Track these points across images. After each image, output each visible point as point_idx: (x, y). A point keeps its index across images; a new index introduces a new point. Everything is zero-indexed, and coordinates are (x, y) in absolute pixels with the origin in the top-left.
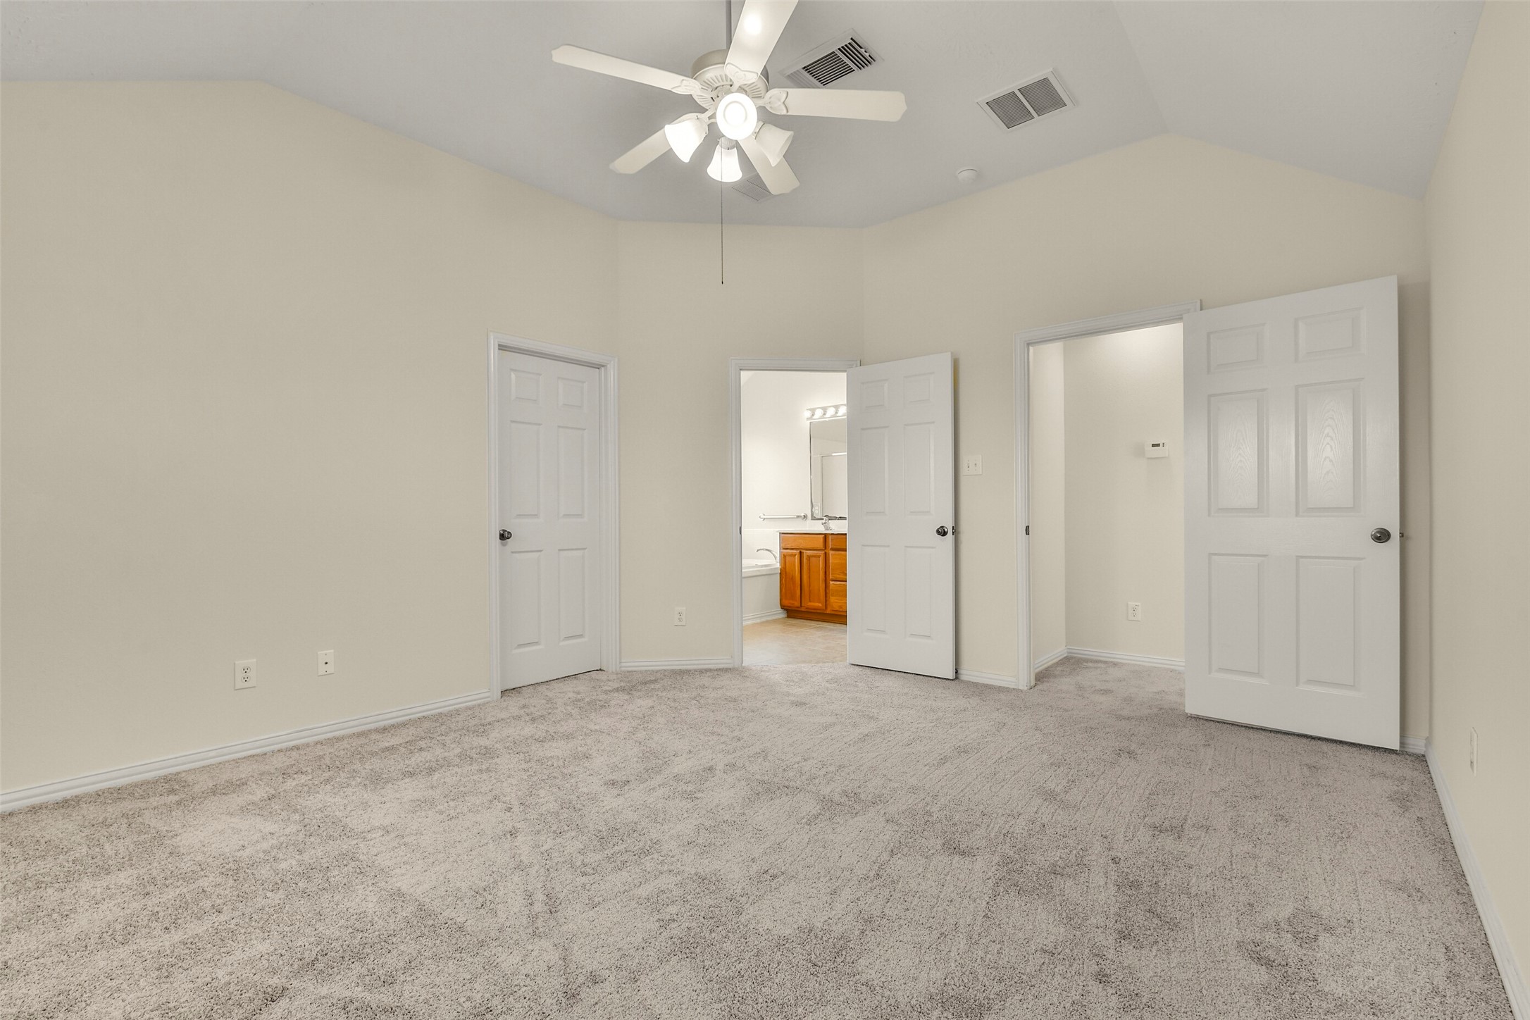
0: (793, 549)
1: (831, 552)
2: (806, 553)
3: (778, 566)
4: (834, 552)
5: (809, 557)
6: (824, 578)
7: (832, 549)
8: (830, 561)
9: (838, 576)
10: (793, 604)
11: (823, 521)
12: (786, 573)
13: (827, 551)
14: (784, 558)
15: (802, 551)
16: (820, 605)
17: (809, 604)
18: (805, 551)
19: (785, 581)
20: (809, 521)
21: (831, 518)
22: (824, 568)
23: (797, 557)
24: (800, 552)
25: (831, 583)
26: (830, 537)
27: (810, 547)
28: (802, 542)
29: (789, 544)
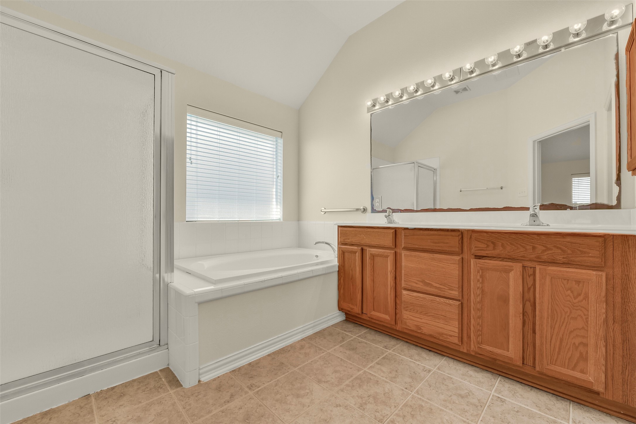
0: (352, 245)
1: (404, 253)
2: (370, 251)
3: (335, 262)
4: (408, 253)
5: (373, 256)
6: (393, 283)
7: (406, 249)
8: (403, 264)
9: (414, 285)
10: (352, 309)
11: (387, 214)
12: (344, 270)
13: (398, 251)
14: (342, 255)
15: (365, 248)
16: (387, 317)
17: (373, 313)
18: (368, 249)
19: (344, 280)
20: (369, 214)
21: (394, 211)
22: (393, 271)
23: (358, 256)
24: (362, 249)
25: (404, 292)
26: (403, 232)
27: (375, 243)
28: (365, 237)
29: (349, 239)
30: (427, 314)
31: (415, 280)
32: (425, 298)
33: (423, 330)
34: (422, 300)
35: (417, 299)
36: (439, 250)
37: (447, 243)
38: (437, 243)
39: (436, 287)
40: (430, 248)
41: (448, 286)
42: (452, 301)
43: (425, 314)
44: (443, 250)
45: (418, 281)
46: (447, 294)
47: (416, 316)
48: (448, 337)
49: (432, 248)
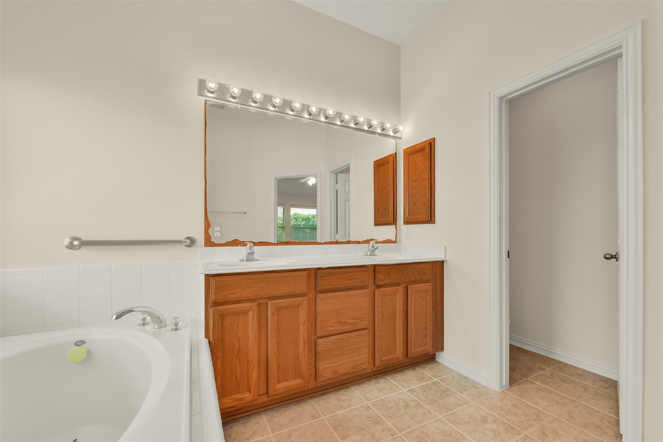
0: (240, 301)
1: (319, 297)
2: (273, 304)
4: (324, 295)
5: (278, 310)
7: (322, 291)
9: (331, 328)
10: (242, 399)
12: (223, 346)
13: (311, 296)
14: (220, 322)
15: (264, 302)
16: (299, 381)
17: (278, 387)
18: (268, 302)
19: (222, 362)
22: (307, 321)
23: (253, 314)
24: (259, 305)
25: (320, 341)
27: (281, 292)
28: (265, 286)
29: (234, 294)
30: (343, 353)
31: (332, 323)
32: (341, 338)
33: (339, 372)
34: (338, 341)
35: (333, 343)
36: (353, 286)
37: (360, 279)
38: (352, 280)
39: (351, 324)
40: (345, 286)
41: (360, 319)
42: (363, 331)
43: (342, 354)
44: (356, 286)
45: (334, 323)
46: (359, 327)
47: (333, 361)
48: (361, 366)
49: (347, 286)
